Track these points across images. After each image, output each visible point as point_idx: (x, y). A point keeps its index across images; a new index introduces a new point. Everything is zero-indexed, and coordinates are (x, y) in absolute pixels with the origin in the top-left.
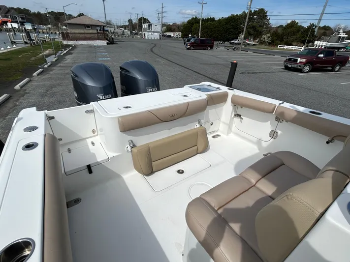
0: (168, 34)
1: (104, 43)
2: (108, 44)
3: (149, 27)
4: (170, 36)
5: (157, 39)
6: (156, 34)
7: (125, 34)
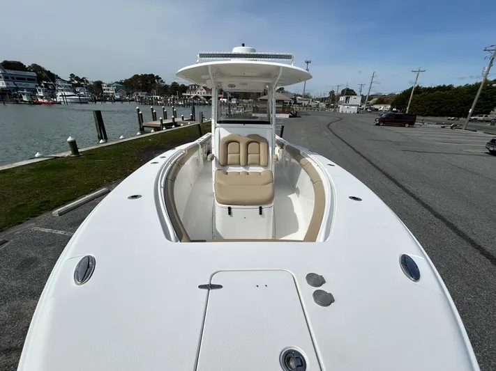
0: (376, 107)
1: (287, 116)
2: (290, 117)
3: (346, 99)
4: (377, 110)
5: (354, 113)
6: (354, 107)
7: (320, 106)
